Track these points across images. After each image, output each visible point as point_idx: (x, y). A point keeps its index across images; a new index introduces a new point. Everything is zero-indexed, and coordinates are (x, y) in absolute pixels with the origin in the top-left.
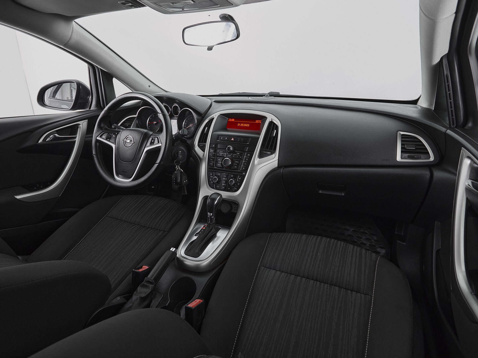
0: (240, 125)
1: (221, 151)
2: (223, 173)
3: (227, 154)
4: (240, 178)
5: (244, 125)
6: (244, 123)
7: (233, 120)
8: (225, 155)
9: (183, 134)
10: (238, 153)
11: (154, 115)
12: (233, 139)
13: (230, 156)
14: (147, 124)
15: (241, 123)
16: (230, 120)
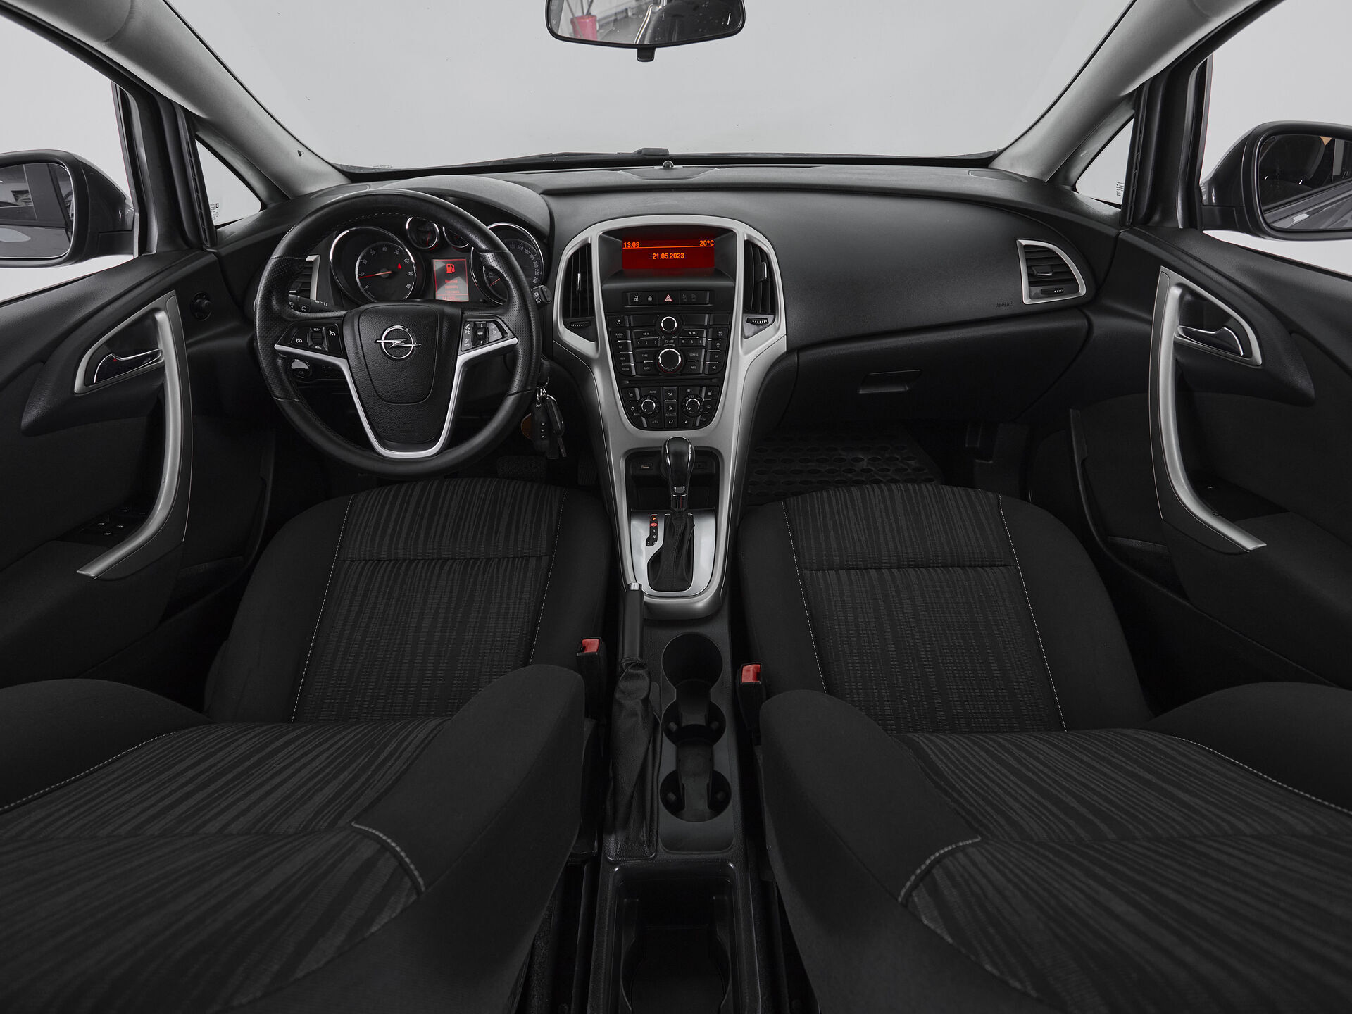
0: (660, 256)
1: (644, 334)
2: (663, 386)
3: (663, 337)
4: (709, 394)
5: (669, 256)
6: (669, 251)
7: (637, 245)
8: (659, 341)
9: (543, 300)
10: (692, 331)
11: (373, 249)
12: (668, 299)
13: (671, 343)
14: (358, 280)
15: (660, 251)
16: (627, 245)
